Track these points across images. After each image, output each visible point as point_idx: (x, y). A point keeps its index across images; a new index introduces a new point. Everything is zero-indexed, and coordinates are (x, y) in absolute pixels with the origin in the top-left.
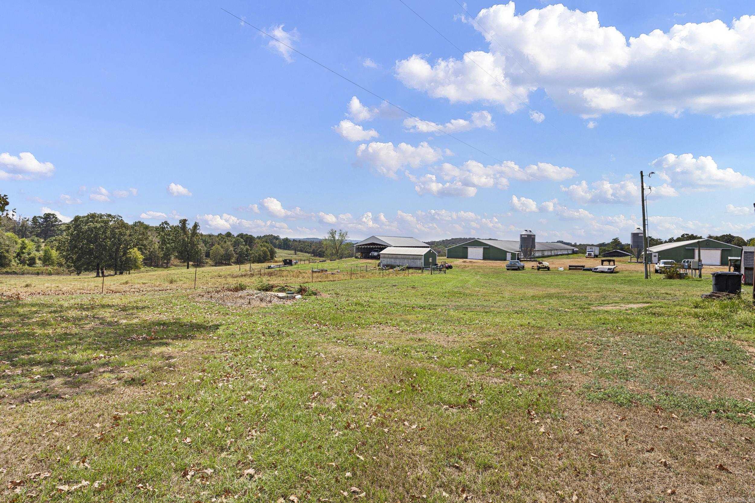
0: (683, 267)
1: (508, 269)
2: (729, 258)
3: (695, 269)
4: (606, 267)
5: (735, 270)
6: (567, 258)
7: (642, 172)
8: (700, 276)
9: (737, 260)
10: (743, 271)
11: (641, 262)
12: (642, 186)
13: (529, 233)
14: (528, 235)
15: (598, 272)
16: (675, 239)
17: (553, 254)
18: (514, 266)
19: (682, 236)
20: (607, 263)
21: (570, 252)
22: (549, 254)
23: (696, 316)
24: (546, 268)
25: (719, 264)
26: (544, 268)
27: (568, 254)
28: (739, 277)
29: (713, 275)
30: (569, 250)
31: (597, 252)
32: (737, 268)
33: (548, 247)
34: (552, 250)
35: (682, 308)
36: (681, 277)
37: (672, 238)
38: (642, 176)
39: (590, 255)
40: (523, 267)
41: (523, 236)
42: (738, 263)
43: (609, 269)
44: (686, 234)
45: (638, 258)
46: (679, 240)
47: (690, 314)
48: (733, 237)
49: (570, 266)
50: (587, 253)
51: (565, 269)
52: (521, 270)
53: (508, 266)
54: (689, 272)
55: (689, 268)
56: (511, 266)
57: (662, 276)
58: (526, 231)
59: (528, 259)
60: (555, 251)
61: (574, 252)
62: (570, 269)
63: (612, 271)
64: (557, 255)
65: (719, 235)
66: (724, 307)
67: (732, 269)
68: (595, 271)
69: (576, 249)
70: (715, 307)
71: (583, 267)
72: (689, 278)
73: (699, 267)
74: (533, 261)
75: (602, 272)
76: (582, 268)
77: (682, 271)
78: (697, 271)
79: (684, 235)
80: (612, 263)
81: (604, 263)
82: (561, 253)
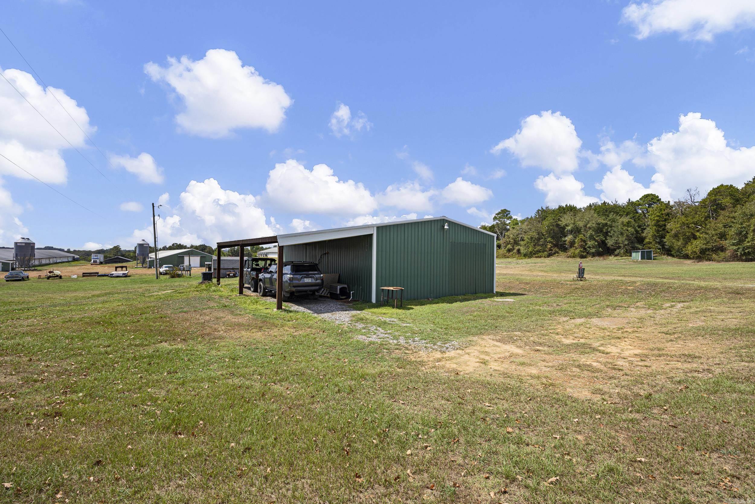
0: (180, 270)
1: (7, 281)
2: (206, 263)
3: (187, 271)
4: (120, 272)
5: (209, 271)
6: (70, 266)
7: (153, 204)
8: (190, 275)
9: (209, 264)
10: (212, 271)
11: (146, 267)
12: (154, 214)
13: (27, 241)
14: (25, 243)
15: (114, 277)
16: (167, 247)
17: (52, 262)
18: (17, 277)
19: (173, 245)
20: (120, 269)
21: (70, 259)
22: (48, 262)
23: (197, 291)
24: (57, 276)
25: (199, 266)
26: (55, 277)
27: (68, 262)
28: (212, 273)
29: (202, 273)
30: (69, 258)
31: (102, 259)
32: (210, 269)
33: (44, 254)
34: (50, 258)
35: (191, 289)
36: (179, 276)
37: (166, 246)
38: (153, 207)
39: (95, 262)
40: (28, 277)
41: (18, 244)
42: (210, 266)
43: (123, 274)
44: (176, 244)
45: (143, 264)
46: (171, 248)
47: (195, 291)
48: (206, 247)
49: (83, 273)
50: (92, 260)
51: (78, 277)
52: (26, 280)
53: (8, 277)
54: (184, 272)
55: (184, 270)
56: (12, 277)
57: (168, 276)
58: (24, 238)
59: (26, 269)
60: (54, 259)
61: (74, 260)
62: (83, 276)
63: (126, 276)
64: (56, 263)
65: (198, 245)
66: (207, 287)
67: (207, 269)
68: (111, 276)
69: (76, 257)
70: (204, 287)
71: (98, 273)
72: (184, 276)
73: (189, 269)
74: (33, 270)
75: (118, 277)
76: (96, 274)
77: (180, 272)
78: (189, 272)
79: (174, 244)
80: (124, 269)
81: (118, 269)
82: (61, 261)
